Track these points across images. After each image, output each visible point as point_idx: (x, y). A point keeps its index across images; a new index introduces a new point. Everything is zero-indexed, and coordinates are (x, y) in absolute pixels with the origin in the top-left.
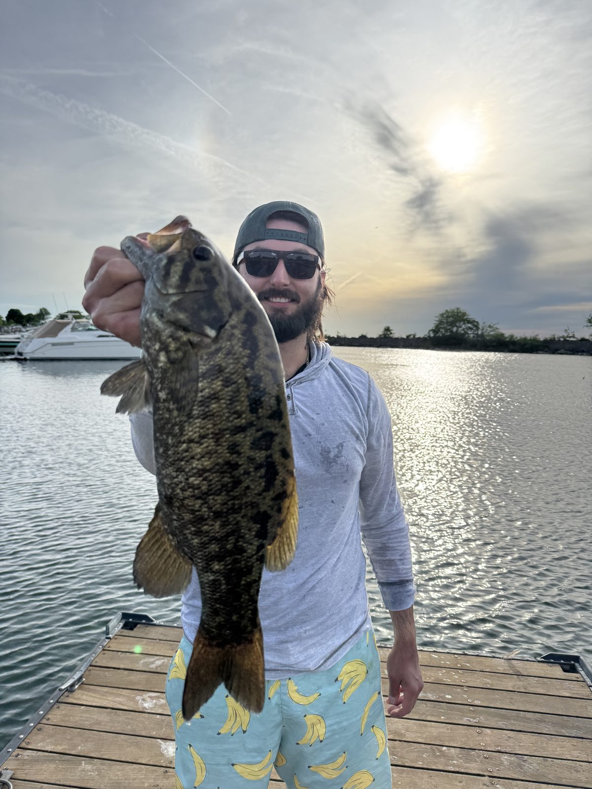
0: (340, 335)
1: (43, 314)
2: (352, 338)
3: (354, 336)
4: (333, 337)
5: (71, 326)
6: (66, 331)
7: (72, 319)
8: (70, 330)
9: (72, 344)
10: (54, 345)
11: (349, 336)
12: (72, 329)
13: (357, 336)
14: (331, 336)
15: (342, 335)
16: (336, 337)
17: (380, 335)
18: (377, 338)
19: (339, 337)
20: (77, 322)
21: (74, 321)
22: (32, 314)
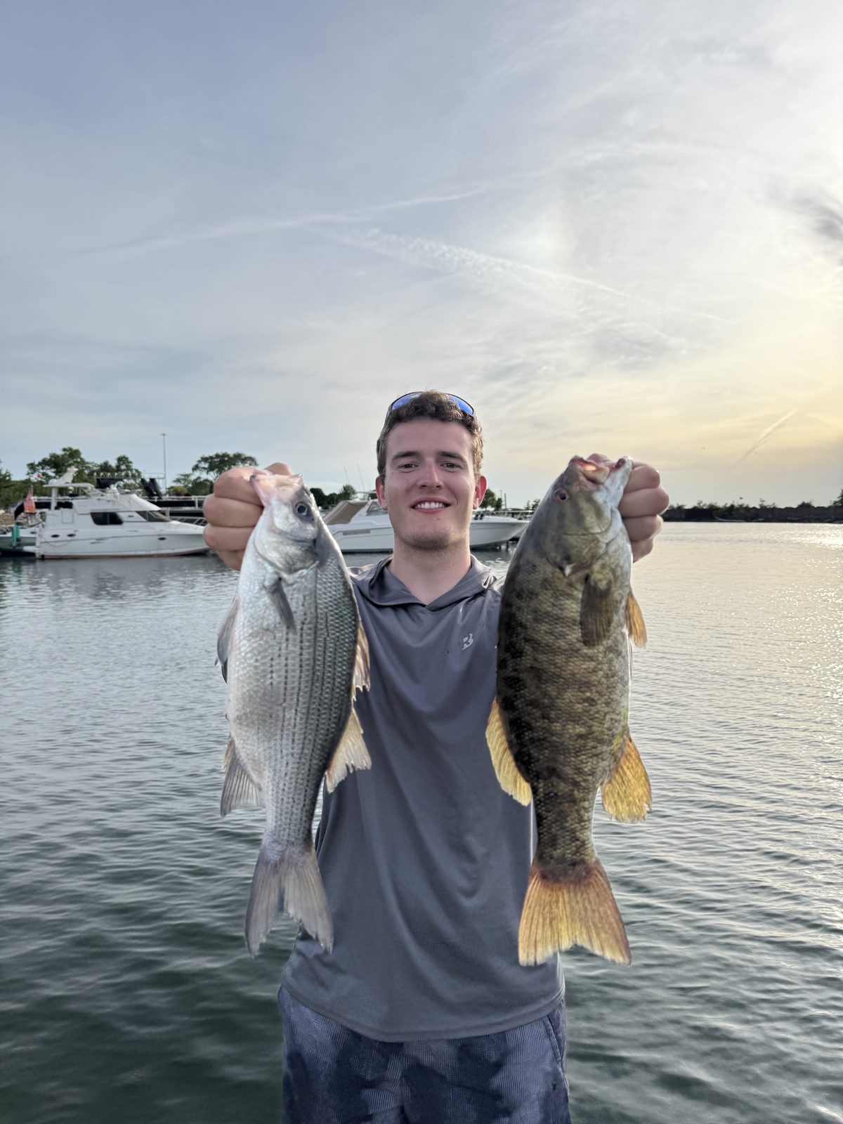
0: (765, 504)
1: (347, 493)
2: (787, 508)
3: (788, 506)
4: (754, 508)
5: (366, 508)
6: (361, 515)
7: (368, 499)
8: (366, 514)
9: (368, 531)
10: (345, 533)
11: (782, 505)
12: (368, 512)
13: (795, 506)
14: (751, 506)
15: (769, 503)
16: (758, 507)
17: (835, 502)
18: (830, 507)
19: (763, 509)
20: (373, 502)
21: (371, 501)
22: (335, 494)
